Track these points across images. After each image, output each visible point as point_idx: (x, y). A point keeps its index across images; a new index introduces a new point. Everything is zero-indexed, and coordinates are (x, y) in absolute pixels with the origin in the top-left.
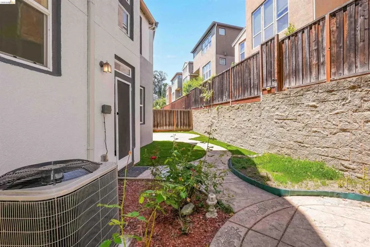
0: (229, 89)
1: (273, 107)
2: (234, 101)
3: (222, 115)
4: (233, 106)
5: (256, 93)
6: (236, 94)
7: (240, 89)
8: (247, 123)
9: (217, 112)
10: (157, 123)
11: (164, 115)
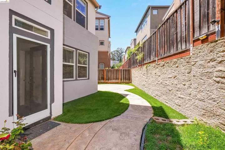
0: (156, 49)
1: (212, 60)
2: (160, 59)
3: (150, 71)
4: (159, 63)
5: (184, 47)
6: (162, 52)
7: (166, 46)
8: (172, 79)
9: (146, 70)
10: (109, 78)
11: (113, 73)
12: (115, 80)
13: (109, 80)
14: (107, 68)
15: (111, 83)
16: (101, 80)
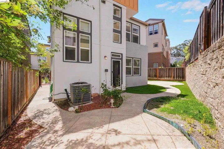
10: (161, 76)
11: (165, 71)
12: (167, 78)
13: (161, 78)
14: (160, 67)
15: (163, 80)
16: (154, 77)
